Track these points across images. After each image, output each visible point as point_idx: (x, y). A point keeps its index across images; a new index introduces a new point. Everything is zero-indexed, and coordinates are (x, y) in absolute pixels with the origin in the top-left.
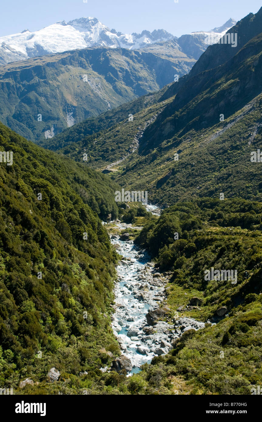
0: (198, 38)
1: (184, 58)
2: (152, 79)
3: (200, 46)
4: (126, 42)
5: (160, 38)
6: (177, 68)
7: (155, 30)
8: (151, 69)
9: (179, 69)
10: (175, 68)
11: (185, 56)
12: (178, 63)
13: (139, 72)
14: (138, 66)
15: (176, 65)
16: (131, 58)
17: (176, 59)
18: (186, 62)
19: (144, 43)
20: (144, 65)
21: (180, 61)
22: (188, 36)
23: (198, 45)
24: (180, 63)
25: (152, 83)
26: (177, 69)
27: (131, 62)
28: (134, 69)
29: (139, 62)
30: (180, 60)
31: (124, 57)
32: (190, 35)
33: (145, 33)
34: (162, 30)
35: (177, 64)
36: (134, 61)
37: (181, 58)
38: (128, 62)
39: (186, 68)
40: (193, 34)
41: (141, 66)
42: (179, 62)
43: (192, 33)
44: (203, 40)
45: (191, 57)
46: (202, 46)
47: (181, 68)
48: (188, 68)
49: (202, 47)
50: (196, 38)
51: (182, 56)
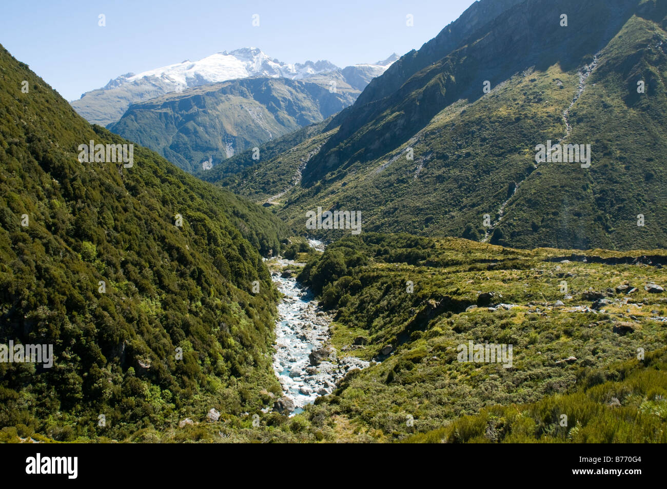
2: (316, 109)
4: (289, 72)
5: (324, 69)
7: (319, 61)
8: (314, 99)
11: (350, 87)
13: (302, 102)
14: (301, 96)
15: (341, 96)
16: (294, 87)
17: (341, 90)
19: (308, 74)
20: (307, 95)
24: (344, 94)
25: (315, 113)
26: (342, 100)
27: (294, 91)
28: (297, 99)
29: (302, 91)
30: (345, 91)
31: (287, 87)
32: (354, 67)
33: (309, 63)
34: (326, 61)
36: (297, 91)
38: (292, 94)
41: (304, 95)
47: (346, 98)
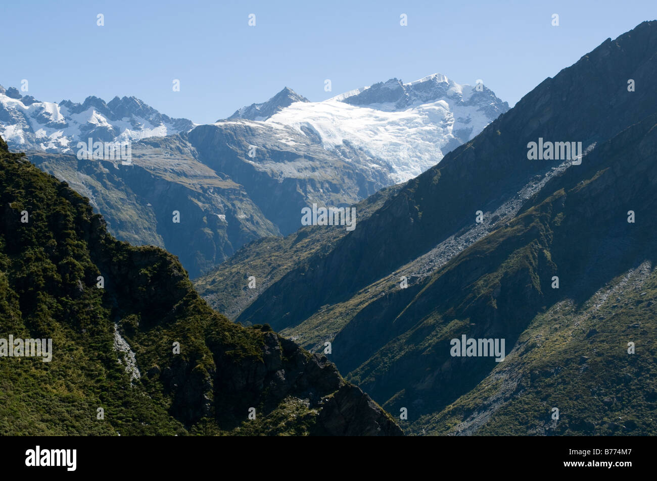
0: (233, 133)
1: (210, 177)
2: (147, 224)
3: (239, 151)
5: (129, 116)
6: (199, 200)
7: (116, 99)
8: (143, 203)
9: (204, 203)
10: (196, 201)
11: (213, 173)
12: (201, 191)
13: (119, 210)
14: (115, 195)
15: (197, 196)
16: (99, 177)
17: (195, 181)
18: (219, 188)
20: (128, 195)
21: (206, 186)
22: (212, 129)
23: (232, 147)
24: (204, 190)
25: (147, 233)
26: (200, 204)
27: (99, 186)
28: (108, 203)
29: (117, 186)
30: (206, 182)
31: (84, 176)
32: (215, 127)
33: (94, 102)
34: (132, 99)
35: (199, 194)
36: (105, 185)
37: (205, 177)
38: (91, 187)
39: (219, 201)
40: (222, 124)
41: (122, 195)
42: (202, 188)
43: (218, 121)
44: (243, 139)
45: (226, 176)
46: (242, 150)
47: (209, 200)
48: (222, 202)
49: (243, 152)
50: (230, 134)
51: (207, 174)
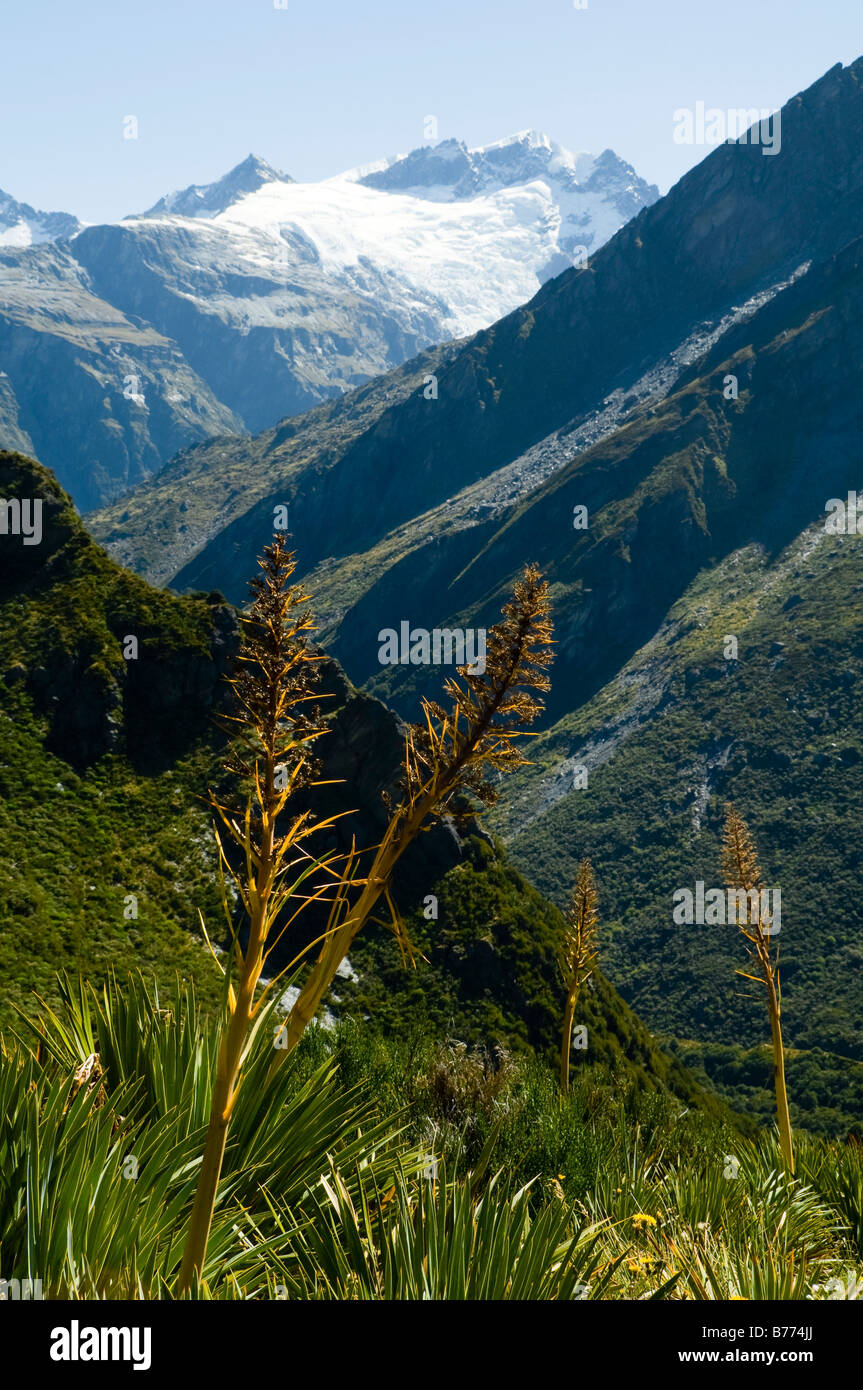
0: (155, 242)
1: (114, 325)
3: (166, 276)
6: (96, 367)
9: (104, 372)
10: (89, 369)
12: (98, 351)
18: (131, 345)
21: (107, 342)
22: (116, 233)
23: (154, 268)
35: (95, 356)
37: (106, 324)
39: (133, 368)
40: (134, 223)
42: (100, 344)
43: (127, 218)
44: (174, 252)
45: (144, 322)
46: (173, 274)
48: (138, 372)
49: (174, 277)
50: (150, 244)
51: (109, 318)
